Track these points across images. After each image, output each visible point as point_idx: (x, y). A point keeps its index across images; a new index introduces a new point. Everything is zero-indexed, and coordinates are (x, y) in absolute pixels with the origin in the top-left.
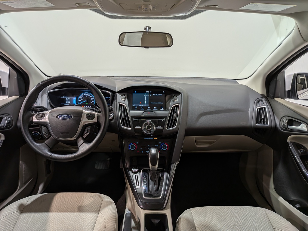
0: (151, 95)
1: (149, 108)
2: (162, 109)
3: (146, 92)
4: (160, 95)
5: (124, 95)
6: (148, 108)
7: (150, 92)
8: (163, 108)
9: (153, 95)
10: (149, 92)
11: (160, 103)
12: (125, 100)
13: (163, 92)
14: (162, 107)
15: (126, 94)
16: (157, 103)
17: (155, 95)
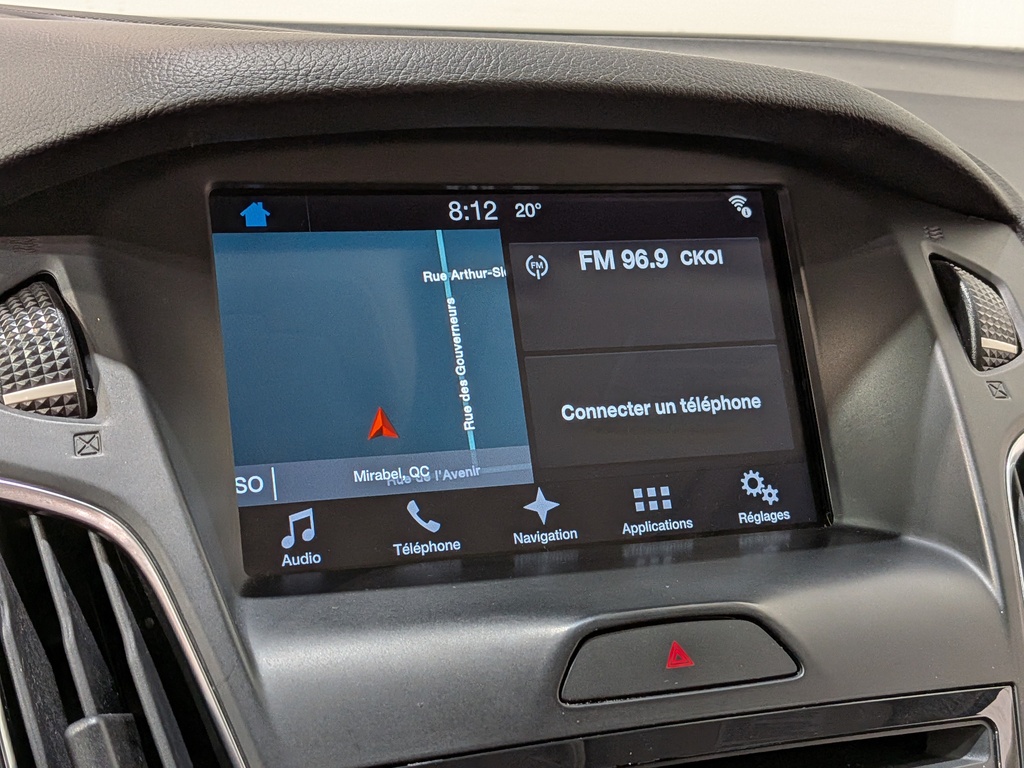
0: (537, 266)
1: (542, 506)
2: (757, 504)
3: (455, 210)
4: (694, 257)
5: (48, 280)
6: (532, 524)
7: (526, 210)
8: (771, 495)
9: (584, 257)
10: (506, 213)
11: (723, 403)
12: (86, 404)
13: (738, 201)
14: (754, 483)
15: (86, 263)
16: (665, 408)
17: (604, 260)
